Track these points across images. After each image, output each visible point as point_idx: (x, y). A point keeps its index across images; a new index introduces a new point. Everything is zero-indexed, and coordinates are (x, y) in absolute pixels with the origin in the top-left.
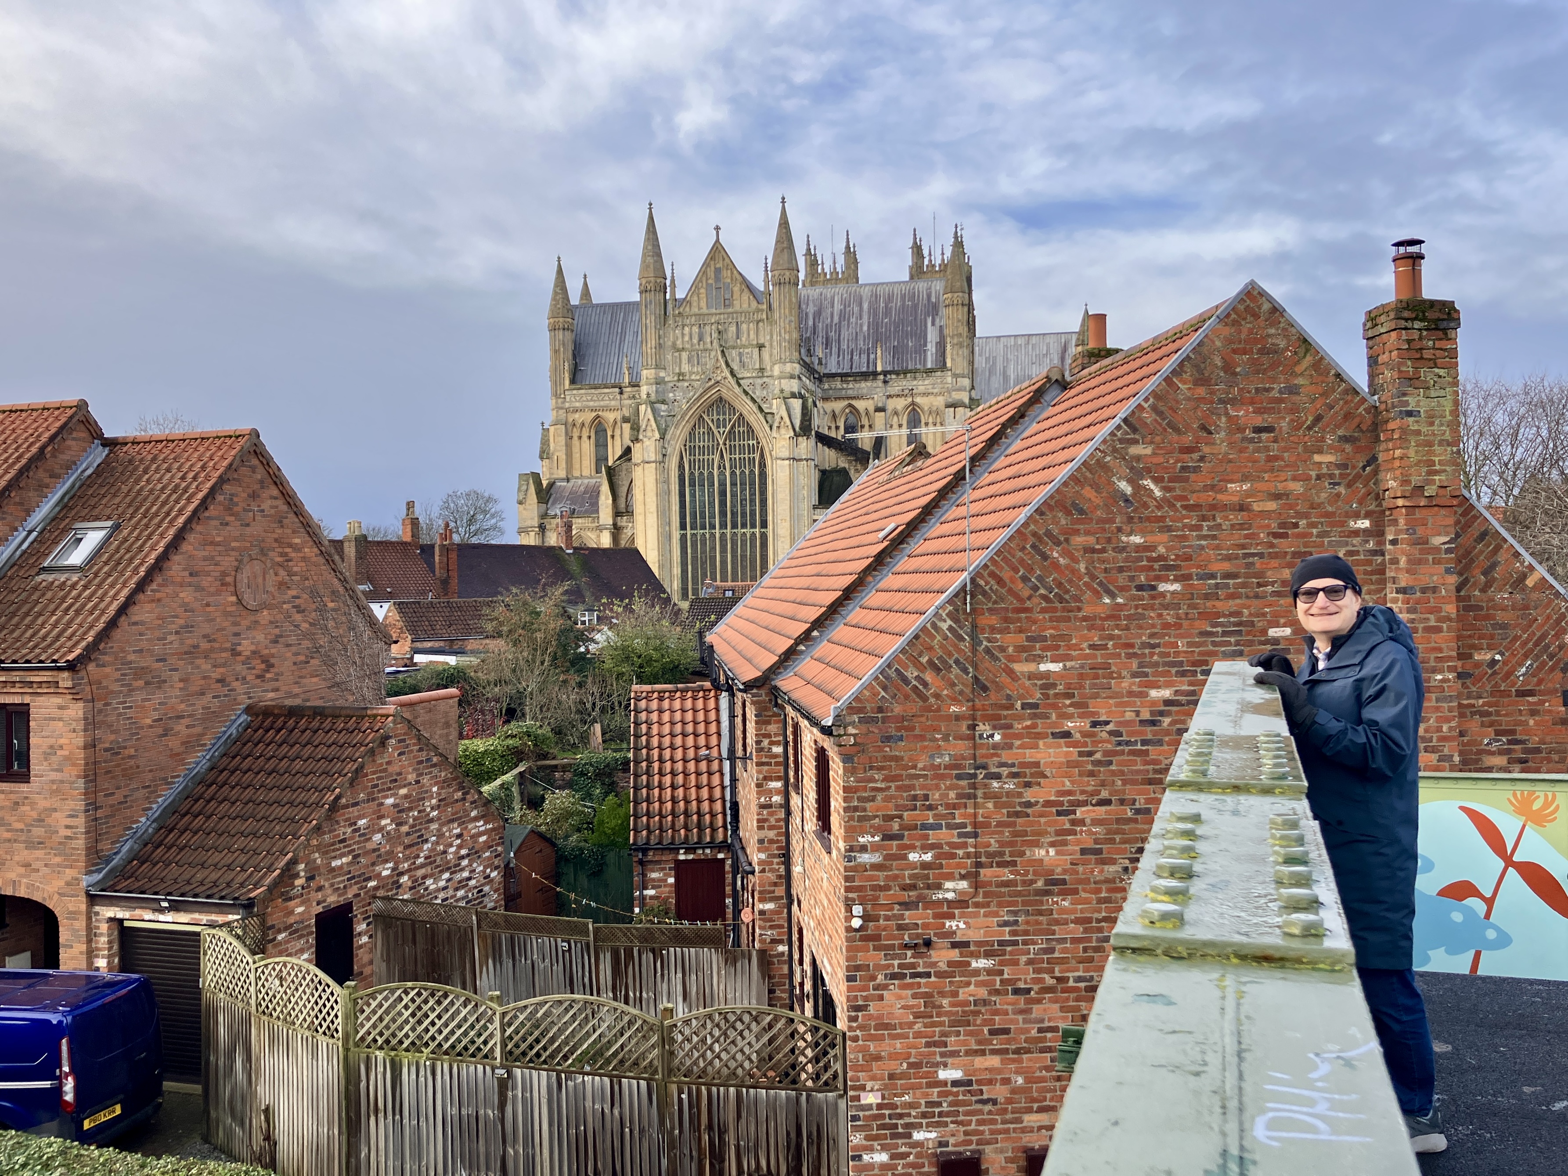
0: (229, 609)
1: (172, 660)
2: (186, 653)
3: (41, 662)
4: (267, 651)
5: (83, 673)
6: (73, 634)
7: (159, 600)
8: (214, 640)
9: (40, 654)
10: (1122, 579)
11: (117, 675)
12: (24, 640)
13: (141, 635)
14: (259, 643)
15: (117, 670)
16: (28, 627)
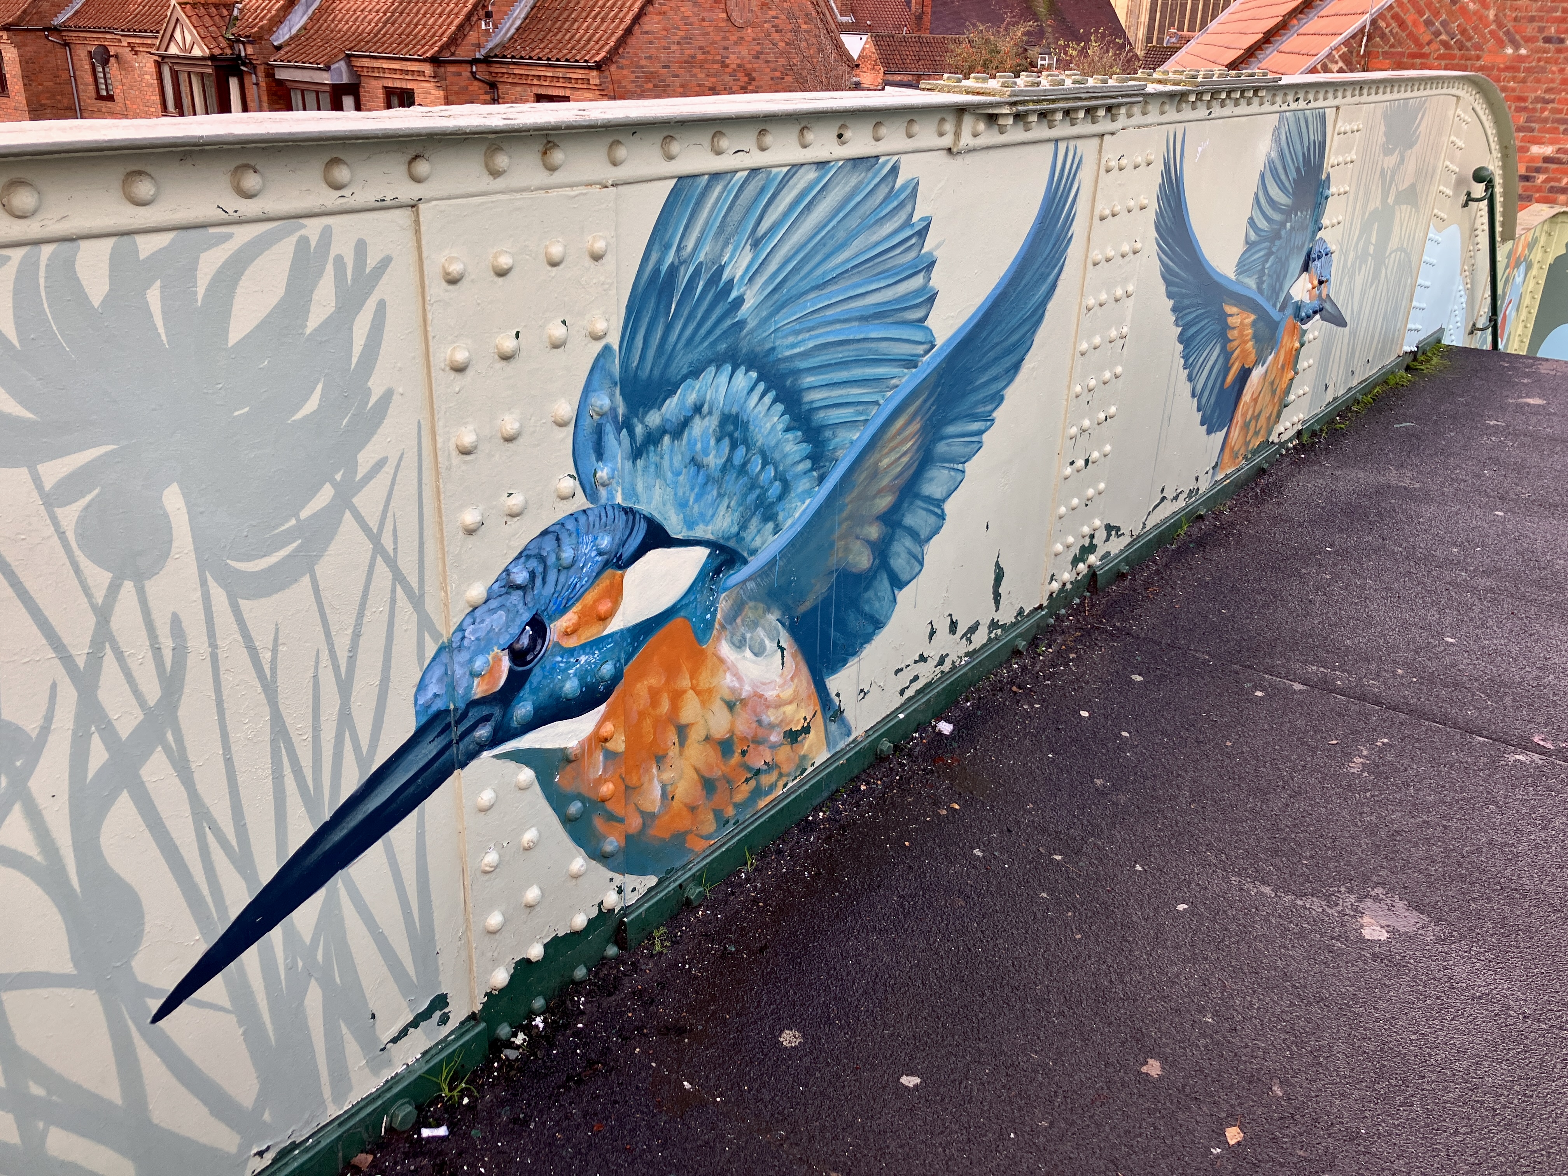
0: (720, 25)
1: (674, 67)
2: (685, 62)
3: (577, 61)
4: (750, 66)
5: (607, 73)
6: (599, 39)
7: (665, 13)
8: (708, 52)
9: (575, 55)
10: (1530, 29)
11: (632, 77)
12: (564, 42)
13: (651, 43)
14: (744, 57)
15: (633, 72)
16: (567, 31)
